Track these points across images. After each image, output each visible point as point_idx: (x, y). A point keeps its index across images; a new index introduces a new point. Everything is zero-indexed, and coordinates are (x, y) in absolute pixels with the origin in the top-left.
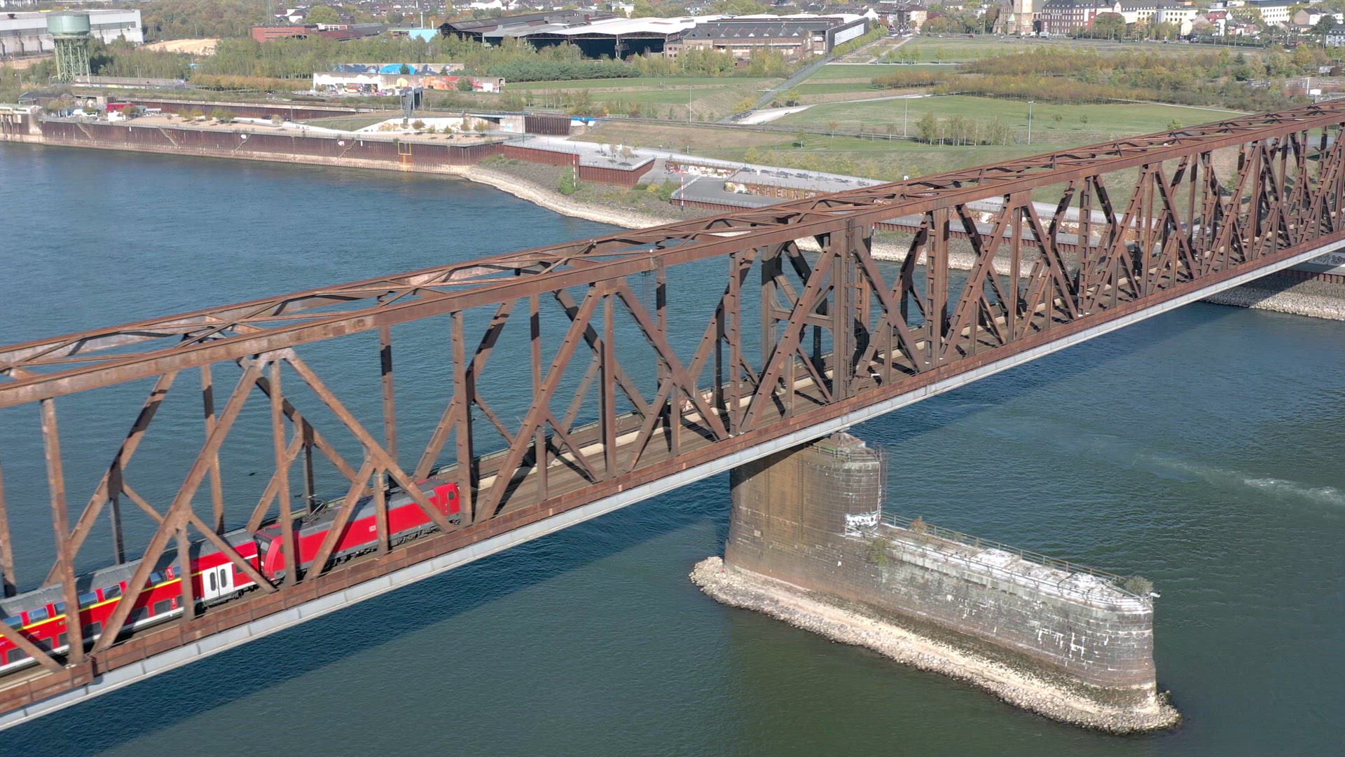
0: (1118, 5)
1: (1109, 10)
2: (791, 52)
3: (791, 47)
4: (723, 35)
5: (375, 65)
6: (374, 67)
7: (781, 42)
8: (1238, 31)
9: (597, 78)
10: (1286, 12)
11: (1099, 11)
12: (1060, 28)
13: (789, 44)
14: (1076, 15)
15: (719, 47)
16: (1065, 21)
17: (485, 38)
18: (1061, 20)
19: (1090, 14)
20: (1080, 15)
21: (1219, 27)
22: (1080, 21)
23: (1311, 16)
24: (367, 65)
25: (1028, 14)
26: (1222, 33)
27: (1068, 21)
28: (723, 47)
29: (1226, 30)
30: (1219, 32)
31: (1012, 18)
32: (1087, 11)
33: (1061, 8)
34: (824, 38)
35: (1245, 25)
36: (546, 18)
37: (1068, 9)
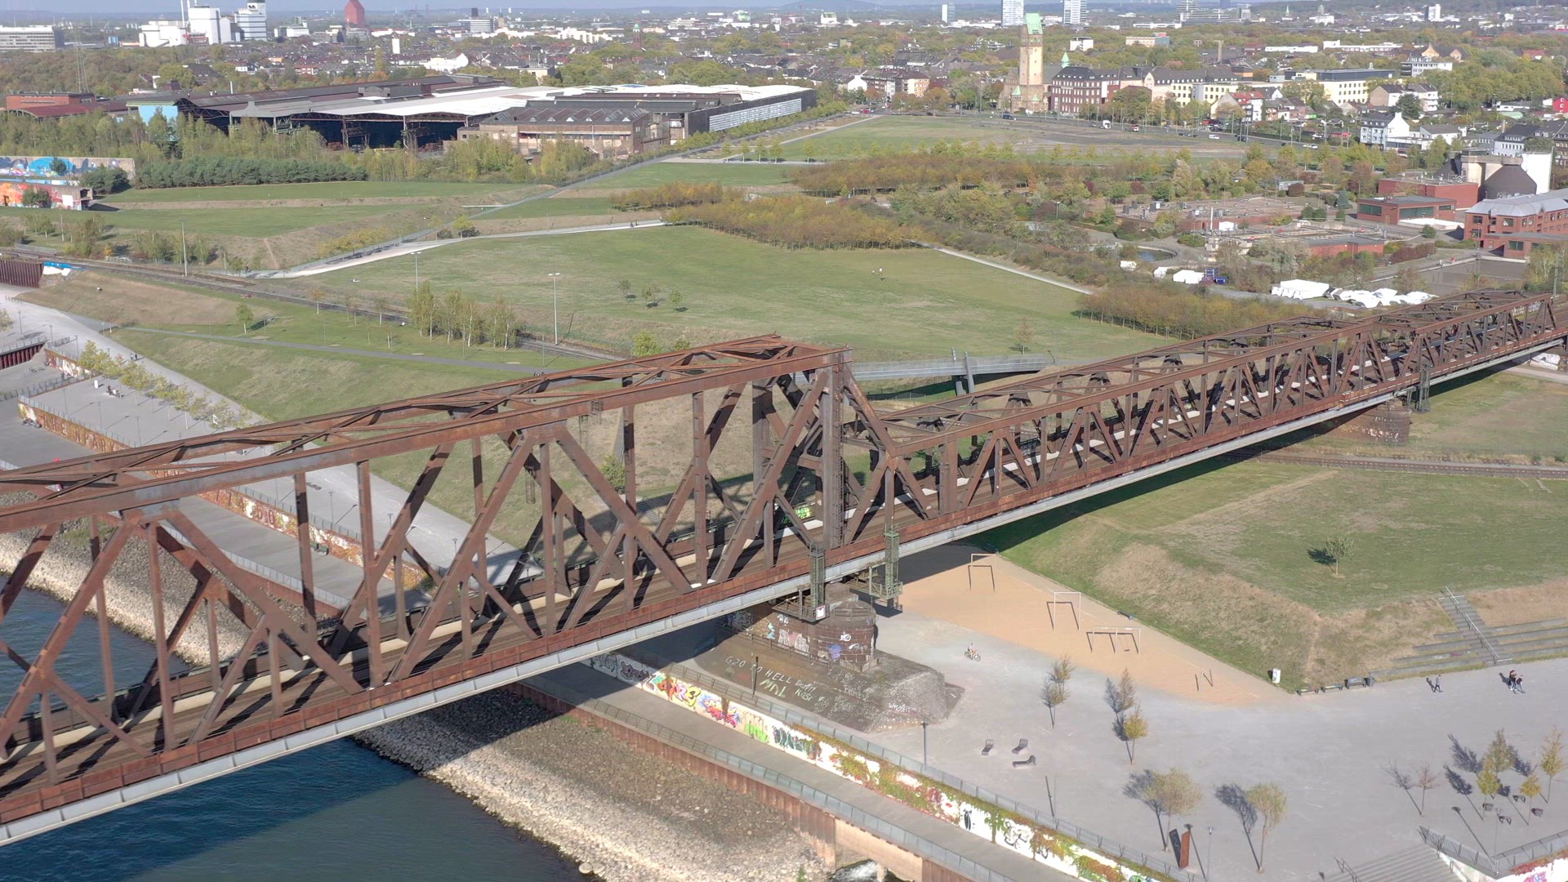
0: (1149, 76)
1: (1138, 83)
2: (618, 143)
3: (618, 137)
4: (533, 120)
5: (23, 158)
6: (21, 161)
7: (605, 130)
8: (1280, 115)
9: (299, 181)
10: (1362, 88)
11: (1124, 84)
12: (1071, 105)
13: (615, 133)
14: (1090, 89)
15: (524, 136)
16: (1077, 96)
17: (234, 118)
18: (1072, 96)
19: (1110, 88)
20: (1096, 89)
21: (1252, 110)
22: (1096, 97)
23: (1391, 95)
24: (13, 158)
25: (1037, 86)
26: (1257, 117)
27: (1080, 97)
28: (532, 136)
29: (1264, 115)
30: (1251, 116)
31: (1017, 92)
32: (1105, 84)
33: (1072, 79)
34: (682, 122)
35: (1292, 108)
36: (361, 90)
37: (1081, 81)
